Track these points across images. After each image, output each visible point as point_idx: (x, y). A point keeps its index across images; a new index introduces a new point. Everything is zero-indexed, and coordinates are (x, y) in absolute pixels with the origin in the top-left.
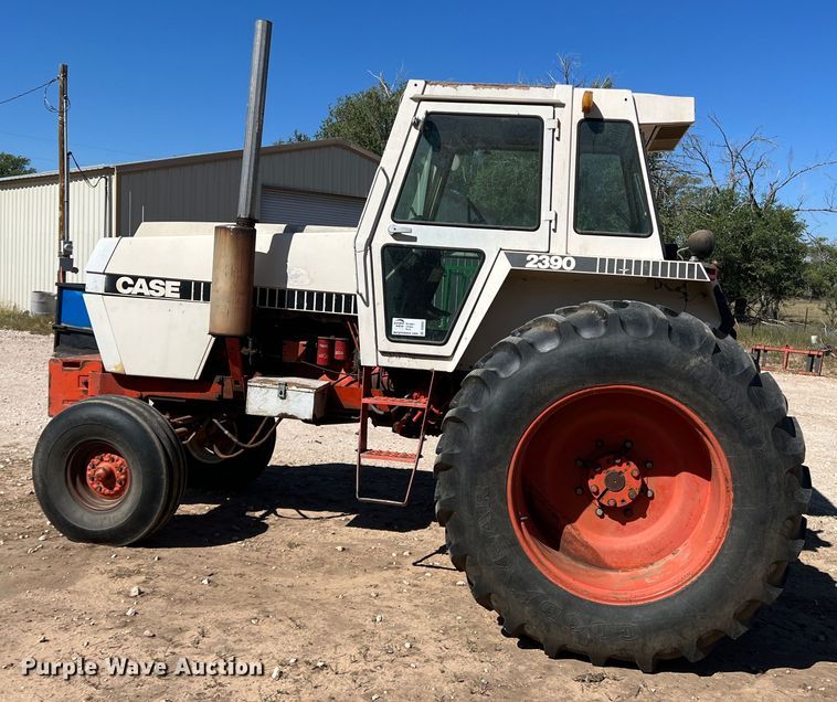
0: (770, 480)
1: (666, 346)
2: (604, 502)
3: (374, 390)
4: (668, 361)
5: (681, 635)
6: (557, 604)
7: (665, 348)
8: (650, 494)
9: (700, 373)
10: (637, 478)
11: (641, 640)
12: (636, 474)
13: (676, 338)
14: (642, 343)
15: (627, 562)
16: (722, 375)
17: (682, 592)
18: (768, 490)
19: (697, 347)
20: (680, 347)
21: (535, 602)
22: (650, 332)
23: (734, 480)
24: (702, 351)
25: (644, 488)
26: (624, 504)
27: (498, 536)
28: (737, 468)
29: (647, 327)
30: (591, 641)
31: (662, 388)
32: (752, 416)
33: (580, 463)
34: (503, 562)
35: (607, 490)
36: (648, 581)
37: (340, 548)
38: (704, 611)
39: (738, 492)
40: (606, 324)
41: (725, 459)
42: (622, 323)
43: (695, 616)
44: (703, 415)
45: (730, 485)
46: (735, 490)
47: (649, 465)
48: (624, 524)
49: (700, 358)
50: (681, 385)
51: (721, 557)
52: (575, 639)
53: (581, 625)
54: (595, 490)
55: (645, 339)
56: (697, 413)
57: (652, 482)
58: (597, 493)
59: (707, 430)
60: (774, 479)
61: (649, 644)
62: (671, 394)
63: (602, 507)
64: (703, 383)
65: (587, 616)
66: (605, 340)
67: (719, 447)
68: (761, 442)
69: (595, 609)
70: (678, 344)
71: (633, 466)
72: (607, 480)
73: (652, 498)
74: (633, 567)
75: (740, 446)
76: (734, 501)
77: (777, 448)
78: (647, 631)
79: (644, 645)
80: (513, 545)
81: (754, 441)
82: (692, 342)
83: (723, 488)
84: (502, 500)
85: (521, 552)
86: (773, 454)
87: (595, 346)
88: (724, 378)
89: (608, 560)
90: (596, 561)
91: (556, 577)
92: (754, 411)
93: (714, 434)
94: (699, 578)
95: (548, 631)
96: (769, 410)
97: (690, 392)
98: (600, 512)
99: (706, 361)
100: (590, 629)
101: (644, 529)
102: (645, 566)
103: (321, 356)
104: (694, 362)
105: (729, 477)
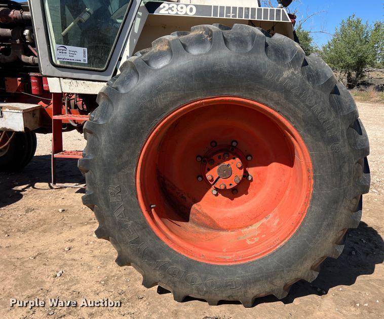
0: (343, 169)
1: (263, 60)
2: (217, 185)
3: (73, 110)
4: (265, 73)
5: (272, 284)
6: (180, 268)
7: (262, 62)
8: (250, 178)
9: (291, 84)
10: (240, 168)
11: (243, 290)
12: (240, 165)
13: (272, 53)
14: (243, 57)
15: (234, 225)
16: (309, 84)
17: (273, 254)
18: (341, 177)
19: (290, 60)
20: (275, 60)
21: (164, 268)
22: (250, 48)
23: (315, 171)
24: (293, 63)
25: (246, 175)
26: (232, 187)
27: (131, 222)
28: (318, 161)
29: (247, 44)
30: (206, 292)
31: (260, 99)
32: (332, 119)
33: (199, 159)
34: (137, 241)
35: (219, 177)
36: (249, 242)
37: (60, 210)
38: (290, 267)
39: (318, 180)
40: (211, 41)
41: (308, 155)
42: (225, 40)
43: (283, 271)
44: (292, 119)
45: (312, 175)
46: (315, 178)
47: (249, 158)
48: (232, 199)
49: (292, 70)
50: (275, 95)
51: (302, 228)
52: (195, 291)
53: (199, 281)
54: (211, 179)
55: (246, 54)
56: (288, 119)
57: (251, 171)
58: (212, 180)
59: (295, 132)
60: (346, 169)
61: (249, 291)
62: (266, 103)
63: (216, 189)
64: (294, 92)
65: (203, 275)
66: (210, 56)
67: (303, 145)
68: (338, 140)
69: (209, 269)
70: (273, 58)
71: (238, 160)
72: (219, 171)
73: (252, 180)
74: (239, 228)
75: (321, 144)
76: (315, 186)
77: (350, 144)
78: (247, 283)
79: (246, 292)
80: (144, 228)
81: (333, 140)
82: (285, 57)
83: (305, 177)
84: (132, 194)
85: (150, 232)
86: (346, 149)
87: (201, 61)
88: (311, 87)
89: (221, 224)
90: (213, 226)
91: (180, 247)
92: (334, 115)
93: (301, 135)
94: (286, 243)
95: (175, 286)
96: (346, 113)
97: (283, 100)
98: (215, 192)
99: (296, 72)
100: (205, 285)
101: (246, 202)
102: (247, 227)
103: (33, 88)
104: (286, 74)
105: (311, 168)
